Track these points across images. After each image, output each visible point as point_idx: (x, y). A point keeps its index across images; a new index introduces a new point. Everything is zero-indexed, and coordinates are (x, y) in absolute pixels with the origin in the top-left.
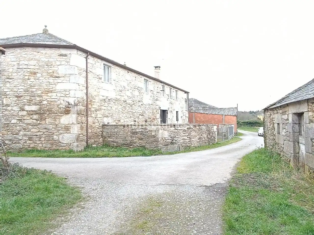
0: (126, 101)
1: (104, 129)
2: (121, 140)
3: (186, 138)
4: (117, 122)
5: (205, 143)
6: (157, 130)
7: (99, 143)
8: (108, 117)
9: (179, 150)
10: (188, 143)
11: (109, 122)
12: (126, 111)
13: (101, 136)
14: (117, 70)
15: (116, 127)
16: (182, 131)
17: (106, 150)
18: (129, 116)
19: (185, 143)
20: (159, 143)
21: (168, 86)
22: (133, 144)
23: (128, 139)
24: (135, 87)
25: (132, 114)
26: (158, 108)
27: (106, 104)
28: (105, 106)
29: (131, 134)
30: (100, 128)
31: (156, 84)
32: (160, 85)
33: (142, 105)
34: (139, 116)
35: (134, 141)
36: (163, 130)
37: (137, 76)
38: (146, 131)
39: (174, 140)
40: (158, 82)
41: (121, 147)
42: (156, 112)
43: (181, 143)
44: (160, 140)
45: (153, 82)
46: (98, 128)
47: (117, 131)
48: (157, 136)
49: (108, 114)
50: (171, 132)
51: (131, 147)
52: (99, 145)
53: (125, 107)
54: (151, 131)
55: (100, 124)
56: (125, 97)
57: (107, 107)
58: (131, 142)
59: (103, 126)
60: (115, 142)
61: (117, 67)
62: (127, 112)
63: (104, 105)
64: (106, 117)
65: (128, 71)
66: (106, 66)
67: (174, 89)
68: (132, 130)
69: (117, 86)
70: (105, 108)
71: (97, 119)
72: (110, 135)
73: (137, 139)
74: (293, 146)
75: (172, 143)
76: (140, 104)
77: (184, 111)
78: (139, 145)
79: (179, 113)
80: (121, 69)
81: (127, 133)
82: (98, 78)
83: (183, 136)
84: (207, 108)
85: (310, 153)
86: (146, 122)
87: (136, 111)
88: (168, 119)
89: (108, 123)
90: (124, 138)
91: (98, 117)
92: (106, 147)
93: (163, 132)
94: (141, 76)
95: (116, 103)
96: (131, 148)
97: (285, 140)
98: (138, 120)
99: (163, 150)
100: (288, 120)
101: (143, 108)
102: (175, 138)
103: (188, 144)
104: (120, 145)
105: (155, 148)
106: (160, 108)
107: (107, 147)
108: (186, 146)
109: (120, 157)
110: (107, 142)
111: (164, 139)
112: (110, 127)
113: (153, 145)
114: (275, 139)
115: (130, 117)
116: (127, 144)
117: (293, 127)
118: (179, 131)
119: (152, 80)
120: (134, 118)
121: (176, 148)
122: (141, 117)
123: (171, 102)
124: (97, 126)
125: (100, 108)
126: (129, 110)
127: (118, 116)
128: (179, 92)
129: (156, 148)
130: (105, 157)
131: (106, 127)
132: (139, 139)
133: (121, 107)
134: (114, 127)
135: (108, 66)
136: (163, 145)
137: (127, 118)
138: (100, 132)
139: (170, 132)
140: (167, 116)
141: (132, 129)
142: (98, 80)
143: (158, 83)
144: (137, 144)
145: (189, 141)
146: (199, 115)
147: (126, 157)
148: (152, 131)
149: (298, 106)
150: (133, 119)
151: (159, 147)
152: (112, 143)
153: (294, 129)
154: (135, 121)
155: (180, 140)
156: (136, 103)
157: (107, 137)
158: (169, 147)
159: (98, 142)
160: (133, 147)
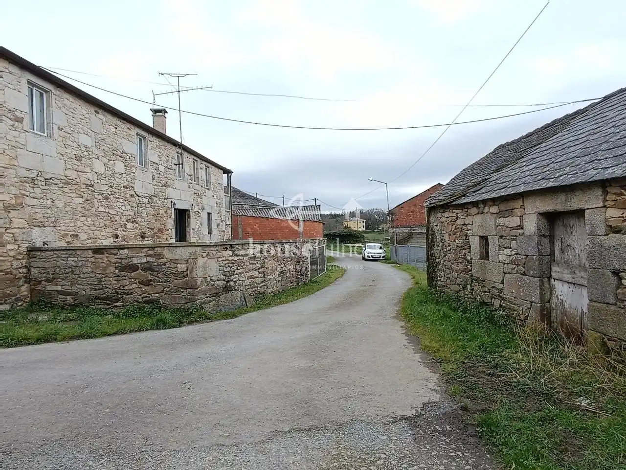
0: (92, 186)
1: (33, 260)
2: (87, 287)
3: (256, 273)
4: (69, 239)
5: (291, 283)
6: (192, 257)
7: (18, 300)
8: (44, 227)
9: (245, 305)
10: (260, 285)
11: (47, 240)
12: (93, 210)
13: (24, 279)
14: (66, 101)
15: (70, 252)
16: (247, 257)
17: (43, 317)
18: (102, 225)
19: (255, 287)
20: (196, 290)
21: (189, 155)
22: (124, 296)
23: (109, 283)
24: (114, 152)
25: (109, 218)
26: (169, 205)
27: (38, 190)
28: (33, 198)
29: (117, 271)
30: (20, 257)
31: (163, 148)
32: (173, 151)
33: (132, 196)
34: (126, 223)
35: (126, 288)
36: (206, 259)
37: (119, 123)
38: (160, 261)
39: (232, 281)
40: (168, 143)
41: (88, 307)
42: (165, 215)
43: (246, 286)
44: (199, 284)
45: (158, 142)
46: (14, 257)
47: (73, 263)
48: (191, 273)
49: (44, 217)
50: (225, 262)
51: (118, 304)
52: (20, 304)
53: (89, 202)
54: (175, 261)
55: (19, 247)
56: (89, 175)
57: (41, 201)
58: (117, 293)
59: (29, 251)
60: (69, 294)
61: (66, 96)
62: (96, 213)
63: (32, 195)
64: (39, 226)
65: (96, 109)
66: (34, 89)
67: (203, 162)
68: (119, 261)
69: (67, 146)
70: (35, 202)
71: (12, 233)
72: (54, 274)
73: (136, 284)
74: (541, 286)
75: (227, 289)
76: (129, 192)
77: (223, 213)
78: (140, 297)
79: (214, 217)
80: (79, 101)
81: (105, 269)
82: (12, 117)
83: (250, 271)
84: (260, 207)
85: (608, 303)
86: (142, 237)
87: (118, 210)
88: (191, 229)
89: (44, 242)
90: (95, 283)
91: (13, 225)
92: (41, 310)
93: (206, 263)
94: (129, 126)
95: (66, 190)
96: (116, 306)
97: (505, 273)
98: (124, 233)
99: (208, 308)
100: (522, 229)
101: (134, 204)
102: (234, 275)
103: (261, 287)
104: (83, 299)
105: (186, 303)
106: (175, 204)
107: (45, 307)
108: (256, 292)
109: (95, 337)
110: (44, 295)
111: (209, 280)
112: (52, 253)
113: (181, 296)
114: (471, 271)
115: (105, 225)
116: (108, 298)
117: (539, 244)
118: (241, 258)
119: (154, 138)
120: (114, 228)
121: (239, 299)
122: (130, 225)
123: (196, 192)
124: (12, 253)
125: (19, 201)
126: (102, 209)
127: (72, 224)
128: (213, 169)
129: (189, 305)
130: (47, 341)
131: (39, 254)
132: (141, 283)
133: (81, 200)
134: (65, 252)
135: (41, 89)
136: (207, 295)
137: (95, 228)
138: (20, 268)
139: (221, 262)
140: (189, 224)
141: (120, 259)
142: (11, 123)
143: (169, 146)
144: (135, 296)
145: (262, 282)
146: (251, 221)
147: (110, 335)
148: (177, 262)
149: (562, 197)
150: (111, 230)
151: (198, 301)
152: (60, 296)
153: (540, 247)
154: (117, 237)
155: (244, 279)
156: (120, 191)
157: (43, 283)
158: (222, 298)
159: (14, 298)
160: (123, 306)
